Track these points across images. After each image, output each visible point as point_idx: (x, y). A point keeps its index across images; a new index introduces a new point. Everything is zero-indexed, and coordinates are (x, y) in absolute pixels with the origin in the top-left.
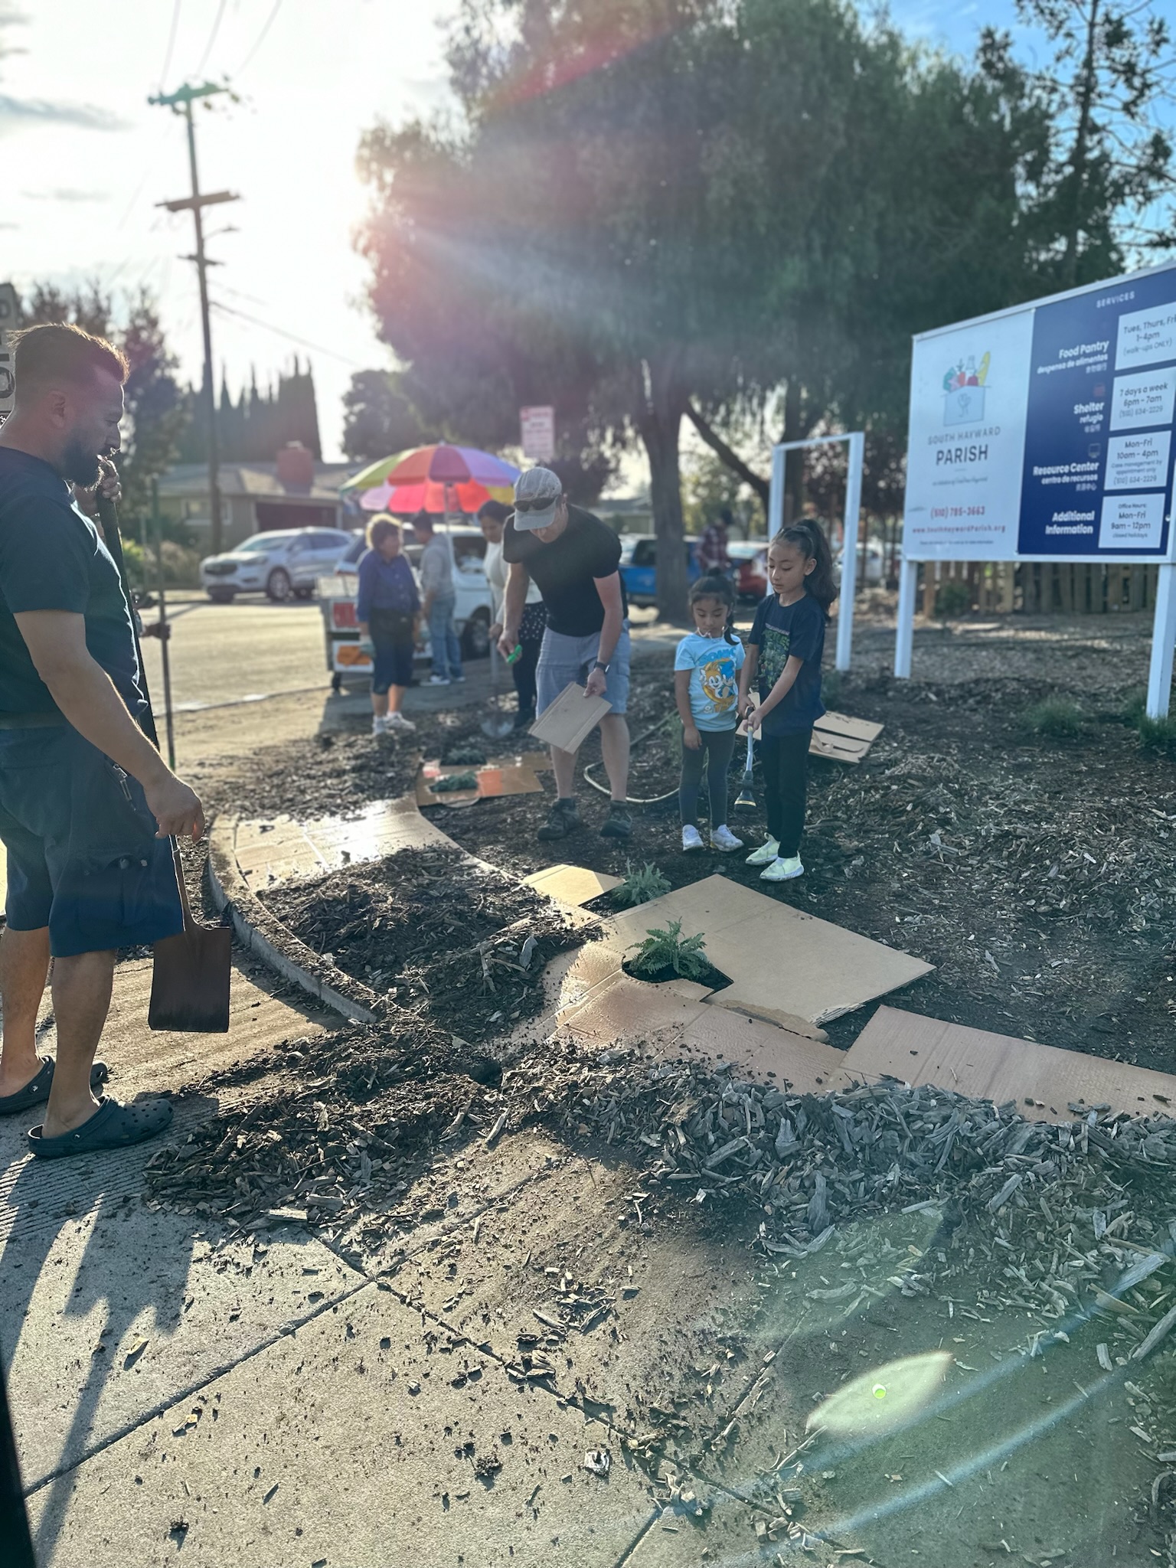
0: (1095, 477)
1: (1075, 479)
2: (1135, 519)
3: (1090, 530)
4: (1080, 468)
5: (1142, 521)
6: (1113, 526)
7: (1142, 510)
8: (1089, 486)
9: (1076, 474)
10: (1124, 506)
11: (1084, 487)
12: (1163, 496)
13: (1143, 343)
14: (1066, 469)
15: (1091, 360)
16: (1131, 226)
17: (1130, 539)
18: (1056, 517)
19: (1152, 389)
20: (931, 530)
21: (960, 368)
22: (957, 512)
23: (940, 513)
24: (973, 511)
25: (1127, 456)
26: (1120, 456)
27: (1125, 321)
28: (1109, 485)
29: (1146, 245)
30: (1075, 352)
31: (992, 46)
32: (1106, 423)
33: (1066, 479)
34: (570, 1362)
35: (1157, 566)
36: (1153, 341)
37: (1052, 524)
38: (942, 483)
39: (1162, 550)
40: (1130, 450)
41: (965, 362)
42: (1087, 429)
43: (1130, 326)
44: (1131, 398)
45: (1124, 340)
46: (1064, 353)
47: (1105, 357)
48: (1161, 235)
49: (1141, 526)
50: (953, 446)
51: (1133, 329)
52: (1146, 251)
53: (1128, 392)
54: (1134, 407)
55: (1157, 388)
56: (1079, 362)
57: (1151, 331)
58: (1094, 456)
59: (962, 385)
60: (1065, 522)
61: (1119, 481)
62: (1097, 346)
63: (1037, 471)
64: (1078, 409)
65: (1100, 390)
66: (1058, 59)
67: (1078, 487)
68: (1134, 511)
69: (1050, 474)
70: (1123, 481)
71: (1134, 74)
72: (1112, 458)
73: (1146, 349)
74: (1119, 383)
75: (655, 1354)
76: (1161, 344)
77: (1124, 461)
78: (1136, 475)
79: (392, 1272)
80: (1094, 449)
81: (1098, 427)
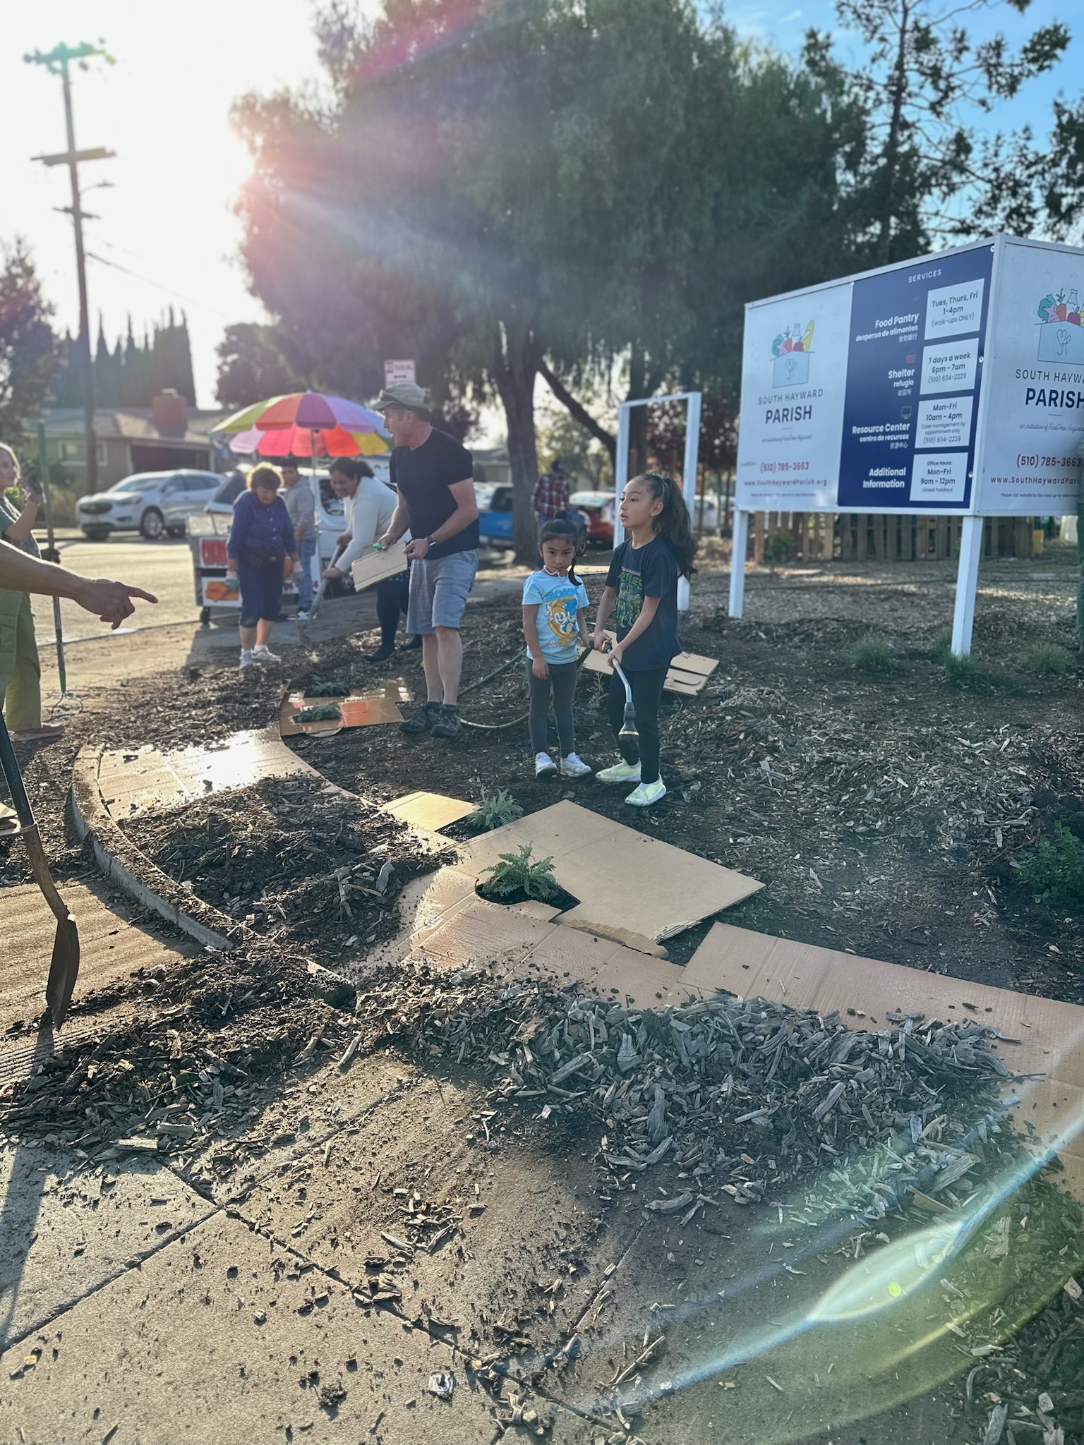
0: (907, 437)
1: (889, 438)
2: (942, 475)
3: (901, 484)
4: (893, 428)
5: (948, 477)
6: (923, 481)
7: (948, 467)
8: (901, 445)
9: (890, 433)
10: (932, 463)
11: (897, 445)
12: (966, 455)
13: (949, 316)
14: (881, 429)
15: (903, 330)
16: (937, 214)
17: (936, 493)
18: (872, 473)
19: (957, 358)
20: (760, 483)
21: (787, 334)
22: (784, 466)
23: (768, 467)
24: (799, 466)
25: (934, 418)
26: (930, 418)
27: (934, 295)
28: (918, 445)
29: (950, 231)
30: (889, 323)
31: (815, 46)
32: (916, 387)
33: (881, 438)
34: (416, 1284)
35: (960, 518)
36: (957, 315)
37: (868, 479)
38: (770, 440)
39: (965, 504)
40: (937, 413)
41: (792, 329)
42: (900, 393)
43: (937, 300)
44: (938, 365)
45: (932, 313)
46: (880, 324)
47: (916, 328)
48: (963, 222)
49: (946, 482)
50: (780, 406)
51: (940, 303)
52: (949, 236)
53: (936, 360)
54: (941, 374)
55: (961, 357)
56: (893, 332)
57: (956, 305)
58: (906, 417)
59: (789, 350)
60: (881, 477)
61: (927, 440)
62: (909, 318)
63: (855, 430)
64: (892, 374)
65: (911, 358)
66: (873, 60)
67: (892, 446)
68: (941, 468)
69: (867, 433)
70: (931, 440)
71: (940, 77)
72: (921, 420)
73: (951, 321)
74: (928, 352)
75: (500, 1271)
76: (965, 318)
77: (931, 422)
78: (943, 435)
79: (242, 1199)
80: (906, 412)
81: (909, 391)
